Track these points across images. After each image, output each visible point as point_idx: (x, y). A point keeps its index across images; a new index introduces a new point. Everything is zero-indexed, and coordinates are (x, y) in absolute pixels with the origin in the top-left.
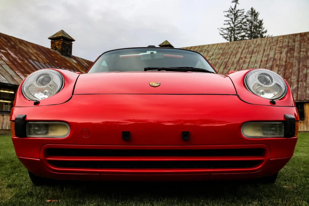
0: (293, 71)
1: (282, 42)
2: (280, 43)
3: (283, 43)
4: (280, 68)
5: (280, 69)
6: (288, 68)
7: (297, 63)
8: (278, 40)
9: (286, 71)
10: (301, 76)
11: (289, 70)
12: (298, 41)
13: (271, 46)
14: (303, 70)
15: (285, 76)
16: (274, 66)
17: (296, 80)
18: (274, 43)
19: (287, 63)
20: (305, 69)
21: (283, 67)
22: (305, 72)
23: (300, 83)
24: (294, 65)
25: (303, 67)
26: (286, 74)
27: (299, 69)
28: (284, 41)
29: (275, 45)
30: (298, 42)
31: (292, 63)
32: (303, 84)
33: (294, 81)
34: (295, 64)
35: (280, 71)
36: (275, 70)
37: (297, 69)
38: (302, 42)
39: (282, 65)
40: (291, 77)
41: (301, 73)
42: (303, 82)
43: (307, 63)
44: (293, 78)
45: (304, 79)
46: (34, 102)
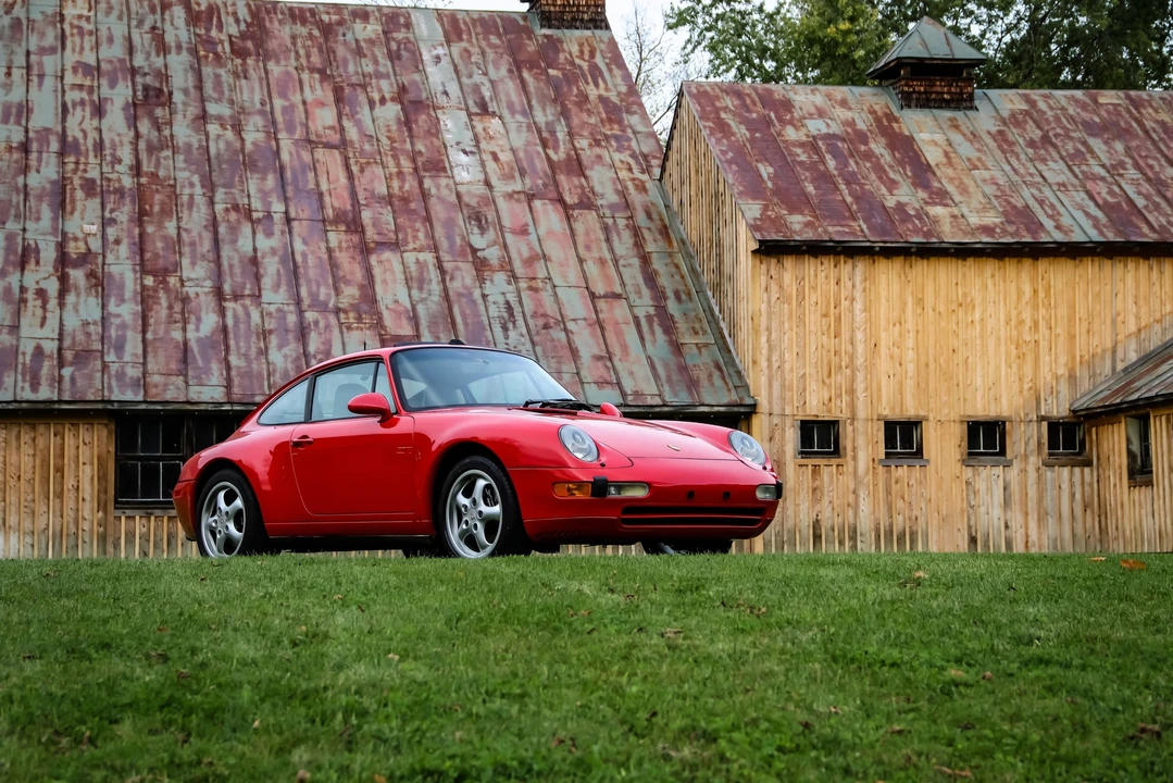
0: (186, 230)
1: (91, 33)
2: (77, 40)
3: (97, 45)
4: (109, 206)
5: (112, 211)
6: (156, 208)
7: (198, 190)
8: (62, 17)
9: (150, 229)
10: (231, 266)
11: (160, 225)
12: (179, 48)
13: (28, 53)
14: (234, 230)
15: (148, 255)
16: (73, 189)
17: (209, 283)
18: (42, 35)
19: (144, 180)
20: (246, 229)
21: (128, 200)
22: (245, 243)
23: (229, 305)
24: (185, 199)
25: (233, 216)
26: (148, 246)
27: (214, 224)
28: (103, 33)
29: (52, 50)
30: (185, 57)
31: (174, 186)
32: (248, 315)
33: (198, 289)
34: (187, 191)
35: (113, 221)
36: (82, 213)
37: (205, 223)
38: (206, 57)
39: (117, 185)
40: (177, 266)
41: (226, 252)
42: (248, 302)
43: (249, 196)
44: (193, 276)
45: (248, 286)
46: (600, 463)
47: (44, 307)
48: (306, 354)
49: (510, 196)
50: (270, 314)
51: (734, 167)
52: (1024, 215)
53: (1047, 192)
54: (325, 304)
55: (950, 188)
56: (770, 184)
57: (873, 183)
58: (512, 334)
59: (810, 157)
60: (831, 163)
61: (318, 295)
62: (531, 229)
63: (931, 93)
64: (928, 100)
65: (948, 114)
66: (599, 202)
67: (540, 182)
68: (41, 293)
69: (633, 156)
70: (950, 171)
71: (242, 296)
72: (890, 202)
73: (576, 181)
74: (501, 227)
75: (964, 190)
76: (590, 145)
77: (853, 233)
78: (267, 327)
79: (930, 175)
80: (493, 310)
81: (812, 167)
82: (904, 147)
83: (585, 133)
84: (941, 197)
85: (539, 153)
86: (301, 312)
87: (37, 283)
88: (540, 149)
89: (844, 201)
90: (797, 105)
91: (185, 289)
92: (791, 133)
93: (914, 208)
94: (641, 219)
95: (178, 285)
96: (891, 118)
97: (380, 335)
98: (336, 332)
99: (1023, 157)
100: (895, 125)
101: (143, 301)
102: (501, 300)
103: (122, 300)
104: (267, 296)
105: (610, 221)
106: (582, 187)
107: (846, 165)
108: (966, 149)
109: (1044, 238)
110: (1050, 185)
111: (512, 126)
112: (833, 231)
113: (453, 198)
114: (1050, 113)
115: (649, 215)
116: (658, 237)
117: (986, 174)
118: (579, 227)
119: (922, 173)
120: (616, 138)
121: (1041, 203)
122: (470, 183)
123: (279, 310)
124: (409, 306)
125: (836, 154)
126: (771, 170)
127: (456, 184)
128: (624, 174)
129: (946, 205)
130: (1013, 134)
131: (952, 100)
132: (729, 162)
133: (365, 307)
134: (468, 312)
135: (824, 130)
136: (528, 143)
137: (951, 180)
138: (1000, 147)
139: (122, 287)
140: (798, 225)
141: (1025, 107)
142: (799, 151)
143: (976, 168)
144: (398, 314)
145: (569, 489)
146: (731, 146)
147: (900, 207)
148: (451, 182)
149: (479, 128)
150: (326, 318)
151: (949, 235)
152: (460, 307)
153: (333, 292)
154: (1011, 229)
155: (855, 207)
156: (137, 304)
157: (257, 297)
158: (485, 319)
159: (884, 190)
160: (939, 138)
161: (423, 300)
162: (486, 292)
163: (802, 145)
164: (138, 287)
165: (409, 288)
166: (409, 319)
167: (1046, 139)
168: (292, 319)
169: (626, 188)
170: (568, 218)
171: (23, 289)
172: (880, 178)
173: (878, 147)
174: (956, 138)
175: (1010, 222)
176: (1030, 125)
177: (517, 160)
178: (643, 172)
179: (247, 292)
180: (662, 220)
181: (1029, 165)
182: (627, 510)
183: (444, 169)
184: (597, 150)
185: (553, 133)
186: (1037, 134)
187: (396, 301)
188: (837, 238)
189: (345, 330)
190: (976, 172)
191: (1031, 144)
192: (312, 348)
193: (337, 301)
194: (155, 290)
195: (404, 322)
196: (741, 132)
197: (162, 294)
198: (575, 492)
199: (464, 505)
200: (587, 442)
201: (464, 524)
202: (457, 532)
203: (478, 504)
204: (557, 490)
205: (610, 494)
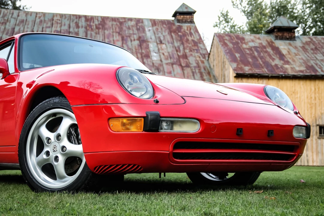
1: (60, 23)
2: (56, 25)
3: (61, 26)
8: (53, 20)
12: (82, 27)
13: (43, 28)
18: (47, 24)
28: (63, 23)
29: (49, 27)
30: (83, 29)
38: (89, 29)
46: (154, 101)
49: (167, 64)
51: (229, 54)
52: (312, 68)
53: (318, 62)
55: (290, 60)
56: (239, 59)
57: (268, 59)
59: (250, 52)
60: (256, 54)
62: (172, 72)
63: (283, 36)
64: (282, 38)
65: (288, 42)
66: (191, 66)
67: (175, 60)
69: (201, 54)
70: (290, 56)
72: (273, 64)
73: (185, 60)
74: (164, 72)
75: (294, 61)
76: (189, 52)
77: (263, 72)
79: (284, 57)
81: (251, 54)
82: (276, 50)
83: (188, 48)
84: (288, 63)
85: (175, 53)
88: (176, 52)
89: (260, 63)
90: (246, 39)
92: (244, 46)
93: (280, 65)
94: (202, 70)
96: (272, 42)
99: (310, 53)
100: (273, 44)
105: (194, 71)
106: (187, 62)
107: (260, 54)
108: (293, 51)
109: (318, 74)
110: (318, 60)
111: (168, 46)
112: (257, 71)
113: (151, 64)
114: (317, 42)
115: (205, 69)
116: (207, 75)
117: (300, 57)
118: (186, 72)
119: (282, 57)
120: (196, 50)
121: (316, 64)
122: (156, 60)
125: (257, 51)
126: (239, 55)
127: (152, 61)
128: (198, 59)
129: (289, 65)
130: (307, 47)
131: (289, 38)
132: (228, 53)
135: (254, 45)
136: (172, 51)
137: (290, 58)
138: (303, 50)
140: (247, 70)
141: (309, 40)
142: (247, 50)
143: (297, 55)
145: (124, 124)
146: (228, 49)
147: (276, 65)
148: (151, 60)
149: (159, 46)
151: (291, 73)
154: (308, 71)
155: (263, 65)
159: (271, 61)
160: (286, 47)
163: (248, 49)
167: (316, 48)
169: (198, 62)
170: (183, 70)
172: (270, 58)
173: (269, 50)
174: (291, 48)
175: (308, 69)
176: (311, 45)
177: (169, 55)
178: (203, 58)
180: (208, 70)
181: (312, 55)
183: (149, 57)
184: (191, 53)
185: (179, 48)
186: (313, 47)
188: (259, 73)
190: (297, 57)
191: (312, 49)
196: (231, 45)
198: (128, 127)
199: (47, 138)
200: (144, 82)
201: (44, 154)
202: (36, 159)
203: (62, 140)
204: (112, 126)
205: (162, 129)
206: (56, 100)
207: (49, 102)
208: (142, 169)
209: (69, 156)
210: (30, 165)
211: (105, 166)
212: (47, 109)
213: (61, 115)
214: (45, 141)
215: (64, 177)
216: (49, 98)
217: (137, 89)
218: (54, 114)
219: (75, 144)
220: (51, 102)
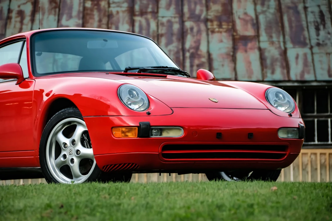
23: (137, 19)
32: (148, 24)
33: (119, 9)
42: (149, 16)
45: (150, 6)
46: (147, 113)
47: (22, 22)
48: (183, 50)
50: (162, 24)
54: (199, 16)
58: (322, 33)
61: (195, 10)
68: (21, 14)
71: (146, 13)
78: (160, 32)
80: (311, 18)
86: (182, 22)
87: (19, 6)
91: (111, 9)
95: (107, 6)
97: (233, 36)
98: (204, 35)
101: (84, 18)
102: (316, 10)
103: (70, 17)
104: (162, 12)
123: (169, 21)
124: (253, 16)
133: (224, 18)
134: (293, 19)
139: (71, 8)
144: (245, 22)
145: (123, 132)
150: (198, 26)
152: (288, 16)
153: (204, 9)
156: (79, 19)
157: (155, 13)
158: (304, 23)
161: (263, 12)
162: (307, 5)
164: (81, 9)
165: (255, 4)
166: (253, 25)
168: (176, 27)
171: (10, 11)
179: (150, 10)
182: (165, 148)
187: (246, 14)
189: (210, 33)
192: (187, 45)
193: (207, 14)
194: (92, 10)
195: (249, 26)
197: (96, 13)
198: (127, 134)
199: (64, 143)
200: (140, 96)
201: (62, 157)
202: (55, 162)
203: (77, 145)
204: (115, 133)
205: (152, 135)
206: (71, 110)
207: (64, 112)
208: (139, 167)
209: (82, 158)
210: (50, 166)
211: (111, 165)
212: (63, 118)
213: (75, 123)
214: (63, 146)
215: (79, 176)
216: (64, 108)
217: (135, 103)
218: (69, 123)
219: (88, 148)
220: (66, 112)
